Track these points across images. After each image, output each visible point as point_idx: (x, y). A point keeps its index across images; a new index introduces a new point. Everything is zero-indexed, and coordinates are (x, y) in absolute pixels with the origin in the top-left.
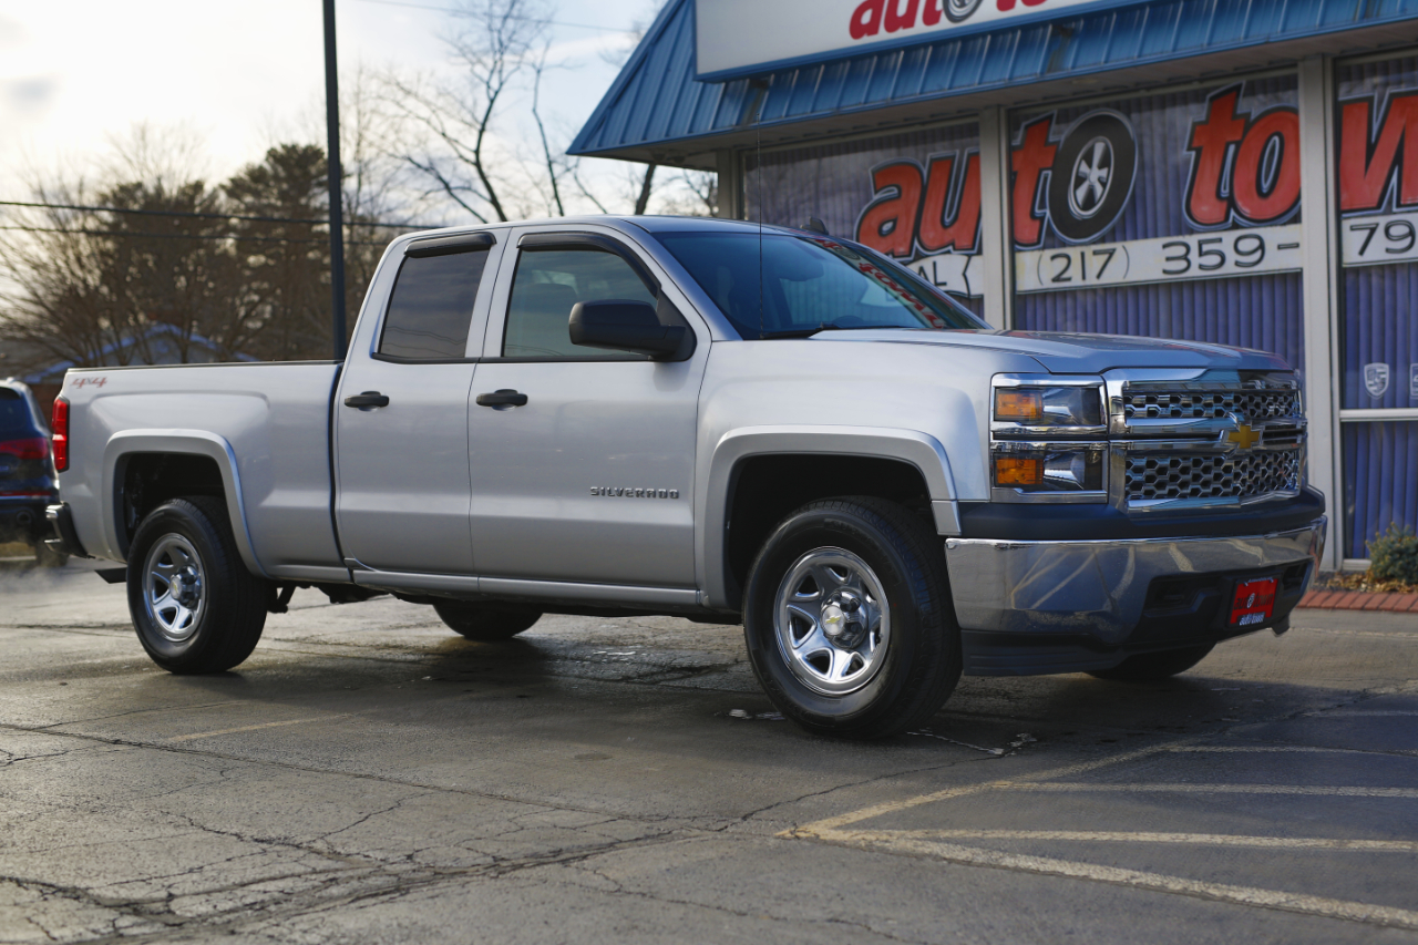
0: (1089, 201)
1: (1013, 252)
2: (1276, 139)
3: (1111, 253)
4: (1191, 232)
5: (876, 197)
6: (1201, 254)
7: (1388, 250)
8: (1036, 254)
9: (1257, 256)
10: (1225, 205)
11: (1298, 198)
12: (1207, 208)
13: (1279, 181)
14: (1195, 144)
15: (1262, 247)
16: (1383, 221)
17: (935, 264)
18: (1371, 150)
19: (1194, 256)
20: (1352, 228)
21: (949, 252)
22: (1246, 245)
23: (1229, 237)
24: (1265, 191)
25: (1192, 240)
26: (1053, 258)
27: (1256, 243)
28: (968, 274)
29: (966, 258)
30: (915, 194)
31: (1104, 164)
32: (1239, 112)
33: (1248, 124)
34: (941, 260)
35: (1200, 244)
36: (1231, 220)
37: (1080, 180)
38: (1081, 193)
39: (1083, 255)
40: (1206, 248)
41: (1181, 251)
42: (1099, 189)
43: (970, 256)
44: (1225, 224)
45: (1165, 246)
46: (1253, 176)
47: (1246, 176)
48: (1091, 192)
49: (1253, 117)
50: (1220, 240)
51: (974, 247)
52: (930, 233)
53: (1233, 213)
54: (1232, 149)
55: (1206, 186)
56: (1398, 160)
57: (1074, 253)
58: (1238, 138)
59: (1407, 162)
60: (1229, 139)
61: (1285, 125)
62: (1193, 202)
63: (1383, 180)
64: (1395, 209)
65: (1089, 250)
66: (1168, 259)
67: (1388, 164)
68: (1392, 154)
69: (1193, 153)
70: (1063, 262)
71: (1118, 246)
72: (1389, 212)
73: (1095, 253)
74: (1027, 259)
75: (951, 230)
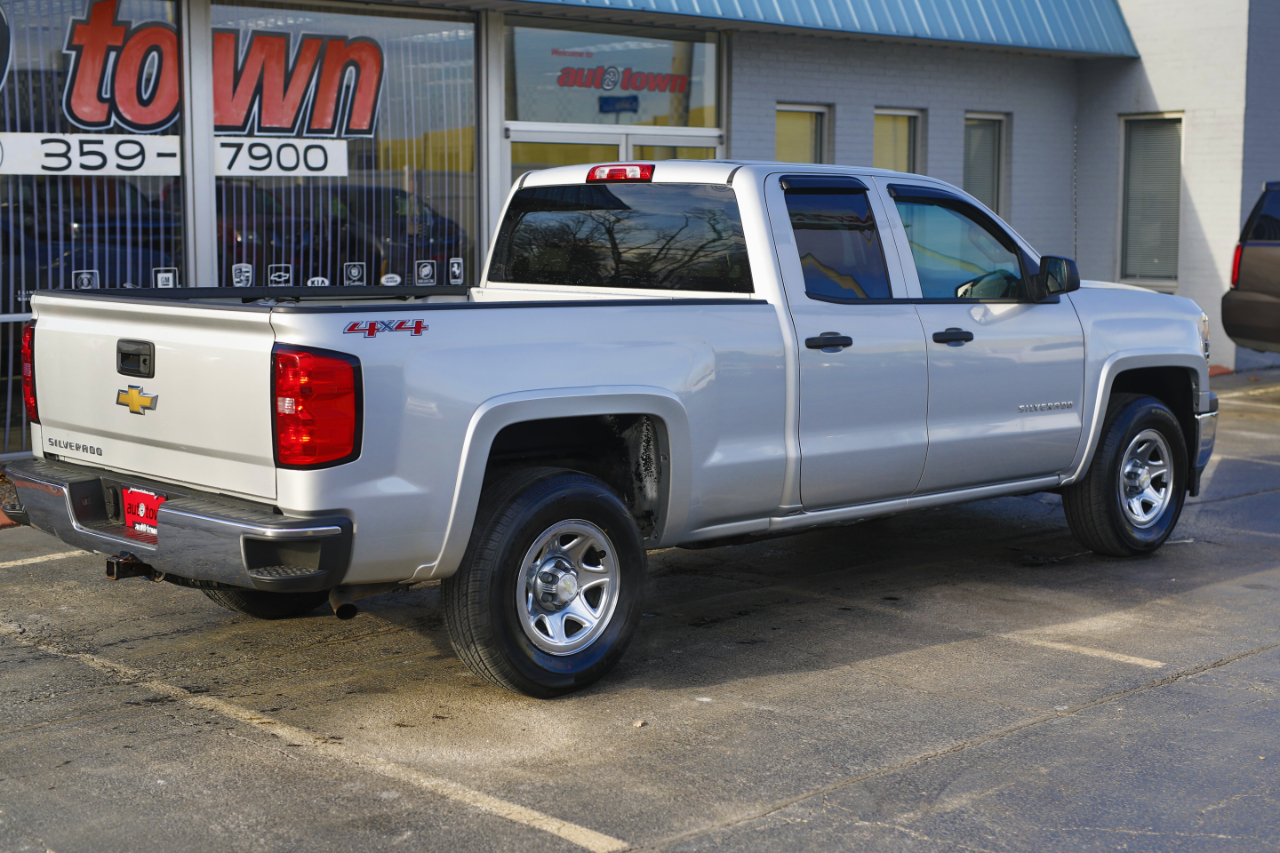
2: (155, 54)
4: (72, 130)
6: (83, 153)
7: (252, 168)
9: (138, 160)
10: (106, 107)
11: (177, 110)
12: (88, 110)
13: (158, 92)
14: (76, 43)
15: (142, 152)
16: (247, 142)
18: (237, 75)
19: (74, 154)
20: (223, 145)
22: (127, 150)
23: (110, 140)
24: (144, 99)
25: (73, 139)
27: (136, 149)
32: (120, 18)
33: (128, 32)
35: (82, 143)
40: (87, 148)
41: (62, 148)
44: (105, 126)
45: (44, 142)
46: (133, 84)
49: (132, 29)
50: (101, 142)
53: (114, 118)
54: (113, 55)
55: (87, 87)
56: (259, 90)
58: (119, 44)
59: (265, 92)
60: (110, 43)
61: (164, 41)
62: (73, 101)
63: (247, 107)
64: (256, 133)
66: (48, 155)
67: (251, 91)
68: (254, 84)
69: (74, 53)
72: (250, 134)
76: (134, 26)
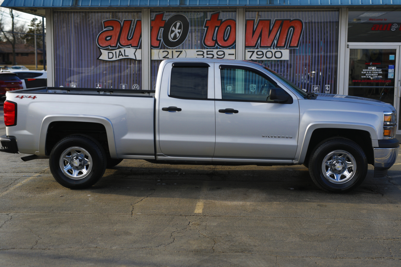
0: (175, 37)
1: (151, 49)
2: (229, 27)
3: (181, 52)
4: (205, 48)
5: (104, 30)
6: (207, 54)
7: (257, 58)
8: (158, 50)
9: (223, 56)
10: (214, 42)
12: (209, 43)
13: (229, 38)
14: (207, 25)
15: (224, 54)
16: (256, 50)
17: (125, 50)
18: (254, 32)
19: (205, 54)
20: (248, 51)
21: (129, 47)
22: (220, 53)
23: (215, 51)
24: (226, 39)
25: (205, 51)
26: (163, 52)
27: (223, 53)
28: (136, 54)
29: (135, 50)
30: (119, 30)
31: (180, 28)
32: (219, 19)
33: (222, 22)
34: (127, 49)
35: (207, 51)
36: (216, 47)
37: (173, 31)
38: (173, 35)
39: (172, 52)
40: (209, 53)
41: (202, 53)
42: (178, 35)
43: (137, 49)
45: (197, 51)
46: (222, 36)
47: (220, 36)
48: (176, 35)
50: (213, 51)
51: (138, 46)
52: (123, 42)
53: (216, 45)
54: (217, 28)
55: (209, 37)
56: (260, 36)
57: (170, 51)
58: (219, 25)
59: (262, 36)
60: (216, 25)
61: (232, 24)
62: (205, 41)
63: (256, 41)
64: (259, 48)
65: (174, 51)
66: (198, 55)
67: (258, 36)
68: (259, 34)
69: (206, 29)
70: (167, 53)
71: (183, 50)
72: (257, 48)
73: (176, 51)
74: (155, 52)
75: (130, 41)
76: (223, 20)
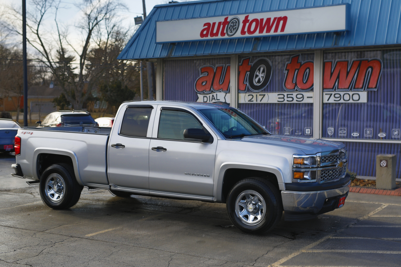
0: (259, 81)
1: (238, 93)
2: (308, 69)
3: (264, 95)
4: (285, 91)
5: (201, 76)
6: (288, 97)
7: (335, 100)
8: (244, 94)
9: (302, 99)
10: (294, 85)
11: (313, 85)
12: (289, 86)
13: (308, 80)
14: (287, 68)
15: (303, 97)
16: (333, 93)
17: (217, 94)
18: (332, 74)
19: (286, 98)
20: (326, 94)
21: (221, 92)
22: (299, 96)
23: (295, 94)
24: (304, 82)
25: (285, 94)
26: (249, 95)
27: (301, 96)
28: (226, 98)
29: (225, 94)
30: (212, 75)
31: (263, 71)
32: (299, 61)
34: (218, 94)
35: (287, 95)
37: (257, 76)
38: (257, 80)
39: (257, 95)
40: (289, 96)
41: (282, 96)
42: (261, 79)
43: (226, 93)
44: (294, 90)
45: (278, 95)
46: (302, 78)
47: (300, 78)
48: (259, 79)
49: (302, 64)
50: (292, 94)
51: (228, 90)
52: (215, 86)
53: (296, 88)
54: (297, 70)
55: (289, 80)
56: (338, 77)
57: (254, 95)
58: (298, 68)
59: (340, 78)
60: (296, 68)
61: (310, 67)
62: (286, 84)
63: (334, 83)
64: (336, 91)
65: (258, 94)
66: (279, 98)
67: (336, 78)
69: (287, 72)
70: (252, 97)
71: (266, 94)
73: (260, 95)
74: (242, 95)
75: (221, 86)
